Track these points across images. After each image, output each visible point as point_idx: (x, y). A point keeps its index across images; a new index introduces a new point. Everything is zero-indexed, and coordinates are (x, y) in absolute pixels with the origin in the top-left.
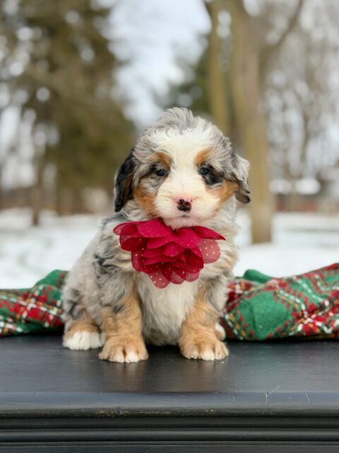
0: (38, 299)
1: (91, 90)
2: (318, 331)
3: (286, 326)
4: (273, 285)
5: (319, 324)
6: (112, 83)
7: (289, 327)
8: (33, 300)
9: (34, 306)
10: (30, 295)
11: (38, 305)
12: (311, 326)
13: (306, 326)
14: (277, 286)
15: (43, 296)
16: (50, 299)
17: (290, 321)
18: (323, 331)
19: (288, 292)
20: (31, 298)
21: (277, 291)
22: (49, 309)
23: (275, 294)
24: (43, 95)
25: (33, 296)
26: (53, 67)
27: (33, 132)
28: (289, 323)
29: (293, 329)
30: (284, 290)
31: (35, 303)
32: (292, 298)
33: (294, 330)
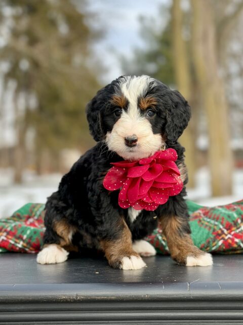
0: (9, 233)
1: (68, 61)
2: (235, 246)
3: (209, 242)
4: (198, 215)
5: (237, 240)
6: (86, 53)
7: (211, 243)
8: (5, 234)
9: (5, 238)
10: (3, 230)
11: (8, 238)
12: (230, 241)
13: (225, 241)
14: (202, 215)
15: (13, 231)
16: (18, 234)
17: (211, 238)
18: (239, 246)
19: (210, 218)
20: (4, 232)
21: (201, 219)
22: (16, 242)
23: (200, 221)
24: (25, 65)
25: (6, 231)
26: (33, 41)
27: (15, 99)
28: (211, 240)
29: (214, 244)
30: (207, 217)
31: (6, 237)
32: (212, 222)
33: (216, 245)
